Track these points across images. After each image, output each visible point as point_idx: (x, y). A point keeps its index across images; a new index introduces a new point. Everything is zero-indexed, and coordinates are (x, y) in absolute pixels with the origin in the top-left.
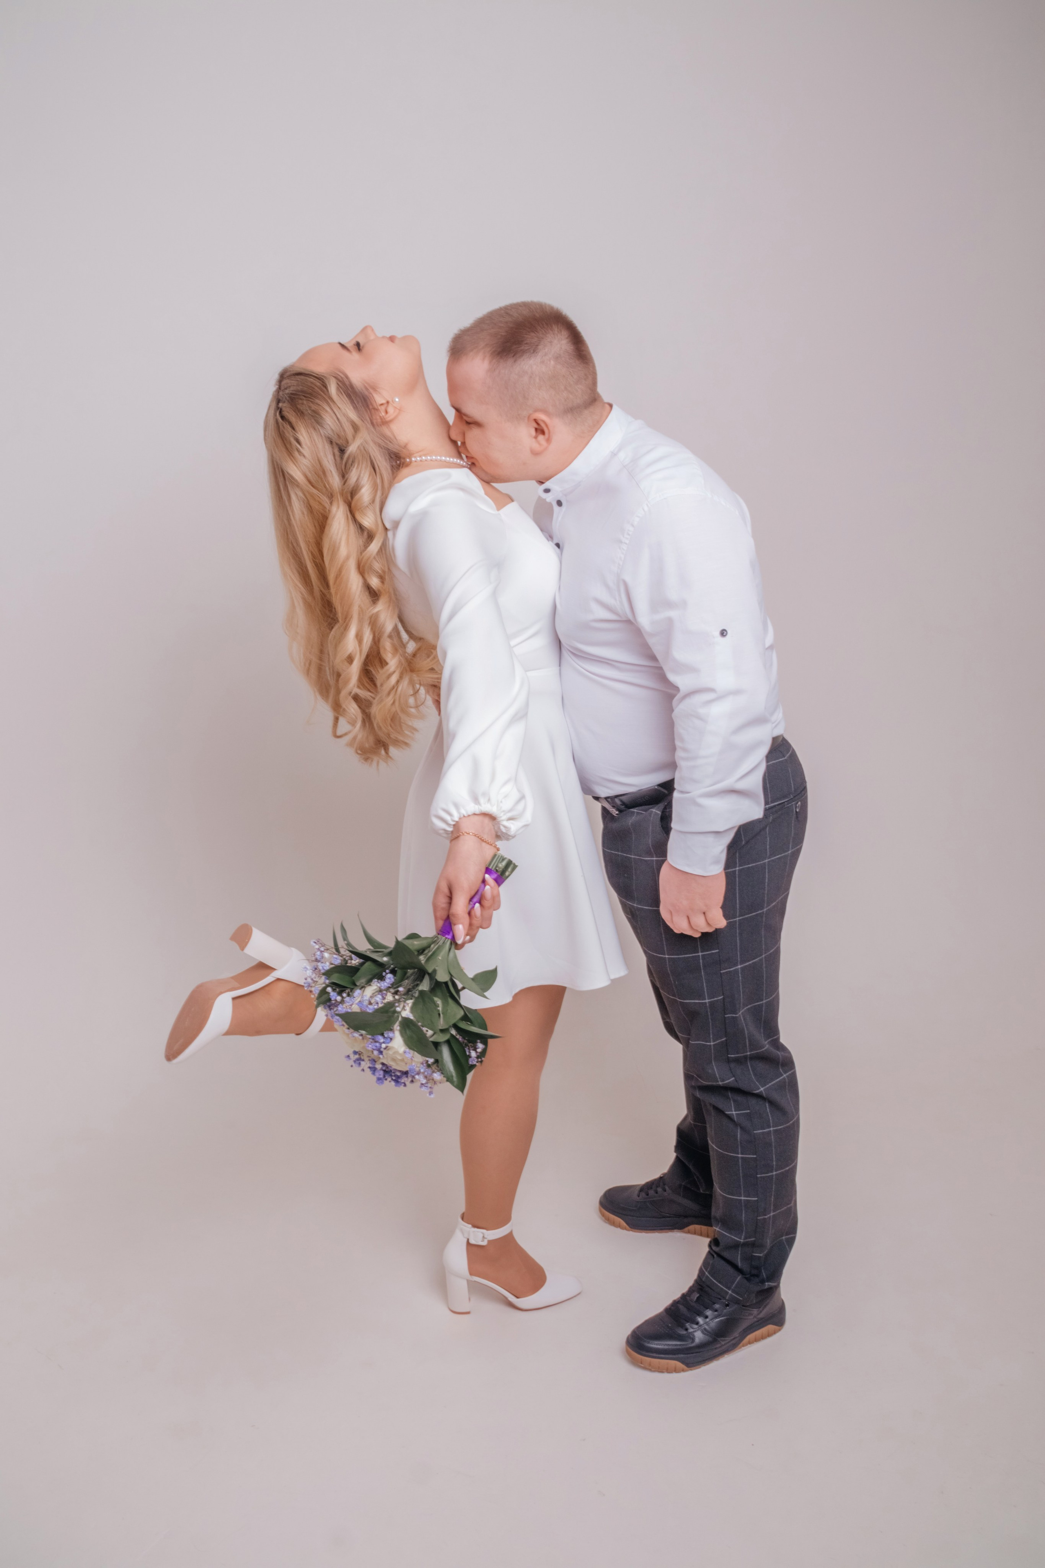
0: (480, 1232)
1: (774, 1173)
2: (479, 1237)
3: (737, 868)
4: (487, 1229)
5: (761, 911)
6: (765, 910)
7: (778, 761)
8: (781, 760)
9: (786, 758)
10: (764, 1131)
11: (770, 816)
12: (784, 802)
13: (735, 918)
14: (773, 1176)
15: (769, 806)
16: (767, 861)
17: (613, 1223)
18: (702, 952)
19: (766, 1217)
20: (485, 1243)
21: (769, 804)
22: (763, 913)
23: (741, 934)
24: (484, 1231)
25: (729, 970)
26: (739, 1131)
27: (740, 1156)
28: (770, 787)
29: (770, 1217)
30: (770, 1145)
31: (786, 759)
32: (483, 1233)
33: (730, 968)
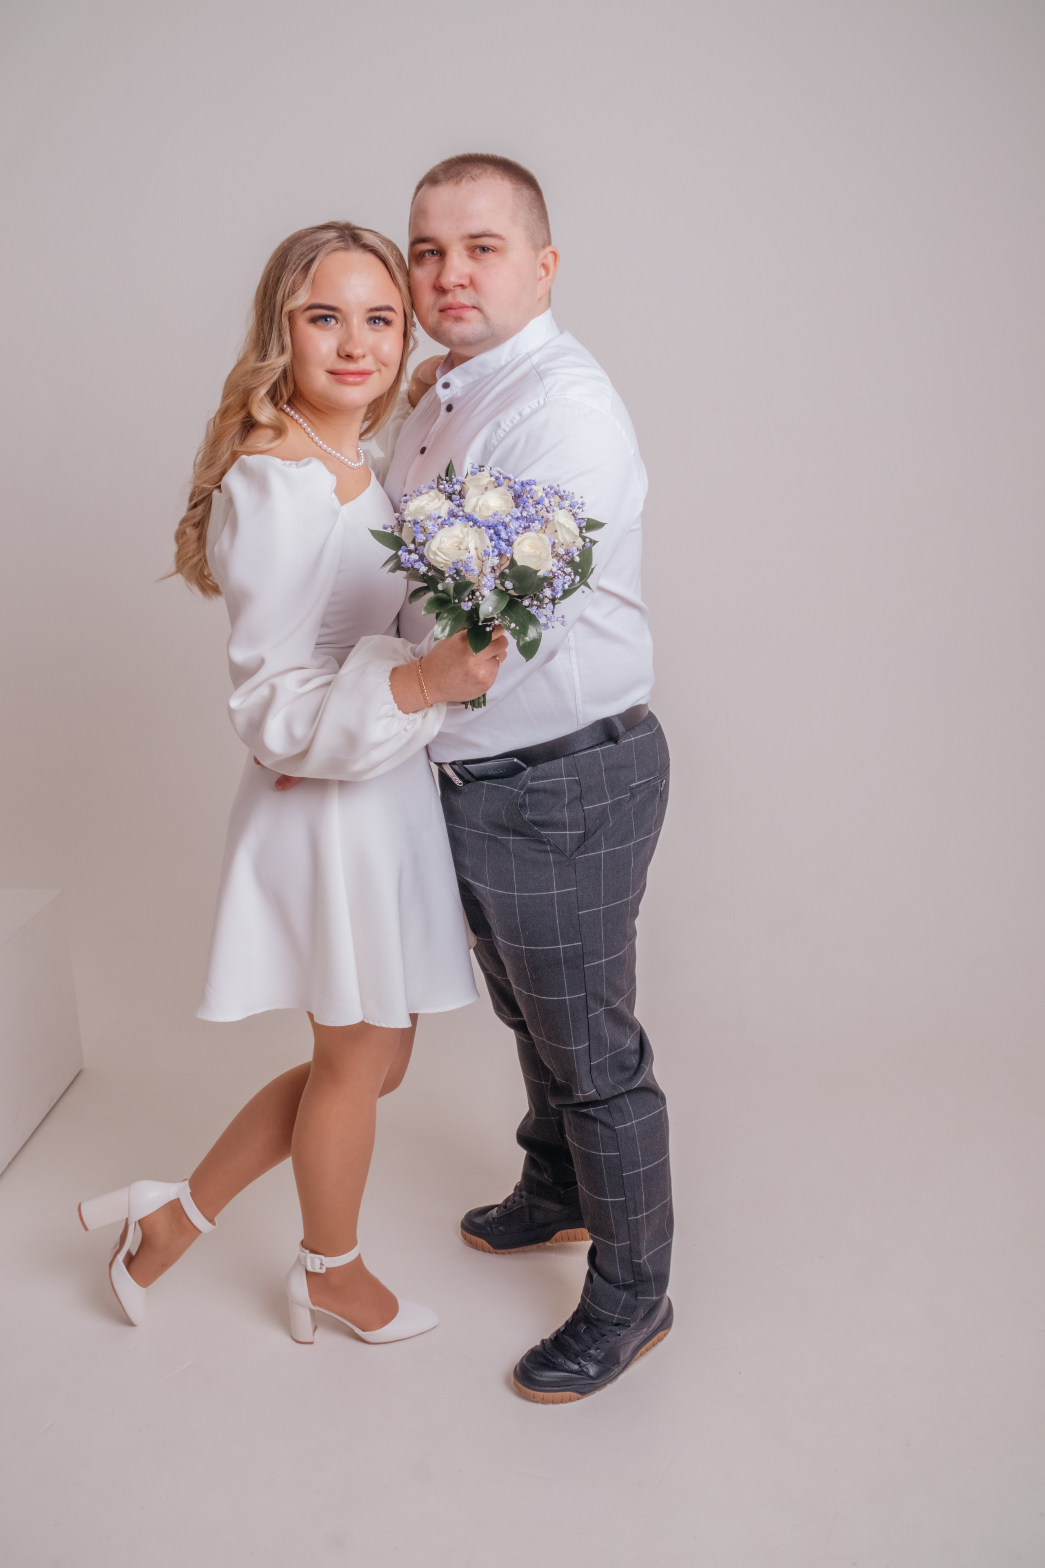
0: (317, 1258)
1: (641, 1169)
2: (318, 1263)
3: (603, 852)
4: (326, 1256)
5: (626, 899)
6: (630, 898)
7: (646, 734)
8: (648, 734)
9: (653, 732)
10: (626, 1125)
11: (637, 795)
12: (650, 780)
13: (599, 907)
14: (640, 1172)
15: (636, 784)
16: (632, 843)
17: (476, 1246)
18: (562, 944)
19: (638, 1217)
20: (323, 1271)
21: (635, 782)
22: (628, 901)
23: (605, 925)
24: (322, 1257)
25: (592, 964)
26: (599, 1125)
27: (602, 1154)
28: (637, 764)
29: (642, 1217)
30: (634, 1139)
31: (653, 734)
32: (320, 1260)
33: (593, 962)
